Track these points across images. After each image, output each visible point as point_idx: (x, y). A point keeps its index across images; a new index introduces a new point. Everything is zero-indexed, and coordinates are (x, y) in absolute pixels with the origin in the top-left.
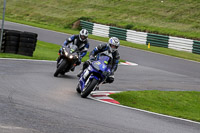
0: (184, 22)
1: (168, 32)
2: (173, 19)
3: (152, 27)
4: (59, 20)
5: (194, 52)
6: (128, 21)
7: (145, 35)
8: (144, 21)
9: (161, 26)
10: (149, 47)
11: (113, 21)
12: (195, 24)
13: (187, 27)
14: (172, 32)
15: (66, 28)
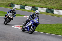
0: (43, 3)
1: (38, 6)
2: (39, 2)
3: (33, 5)
4: (4, 4)
5: (46, 12)
6: (26, 3)
7: (31, 7)
8: (30, 3)
9: (36, 4)
10: (32, 11)
11: (21, 4)
12: (46, 3)
13: (44, 4)
14: (39, 6)
15: (6, 6)
